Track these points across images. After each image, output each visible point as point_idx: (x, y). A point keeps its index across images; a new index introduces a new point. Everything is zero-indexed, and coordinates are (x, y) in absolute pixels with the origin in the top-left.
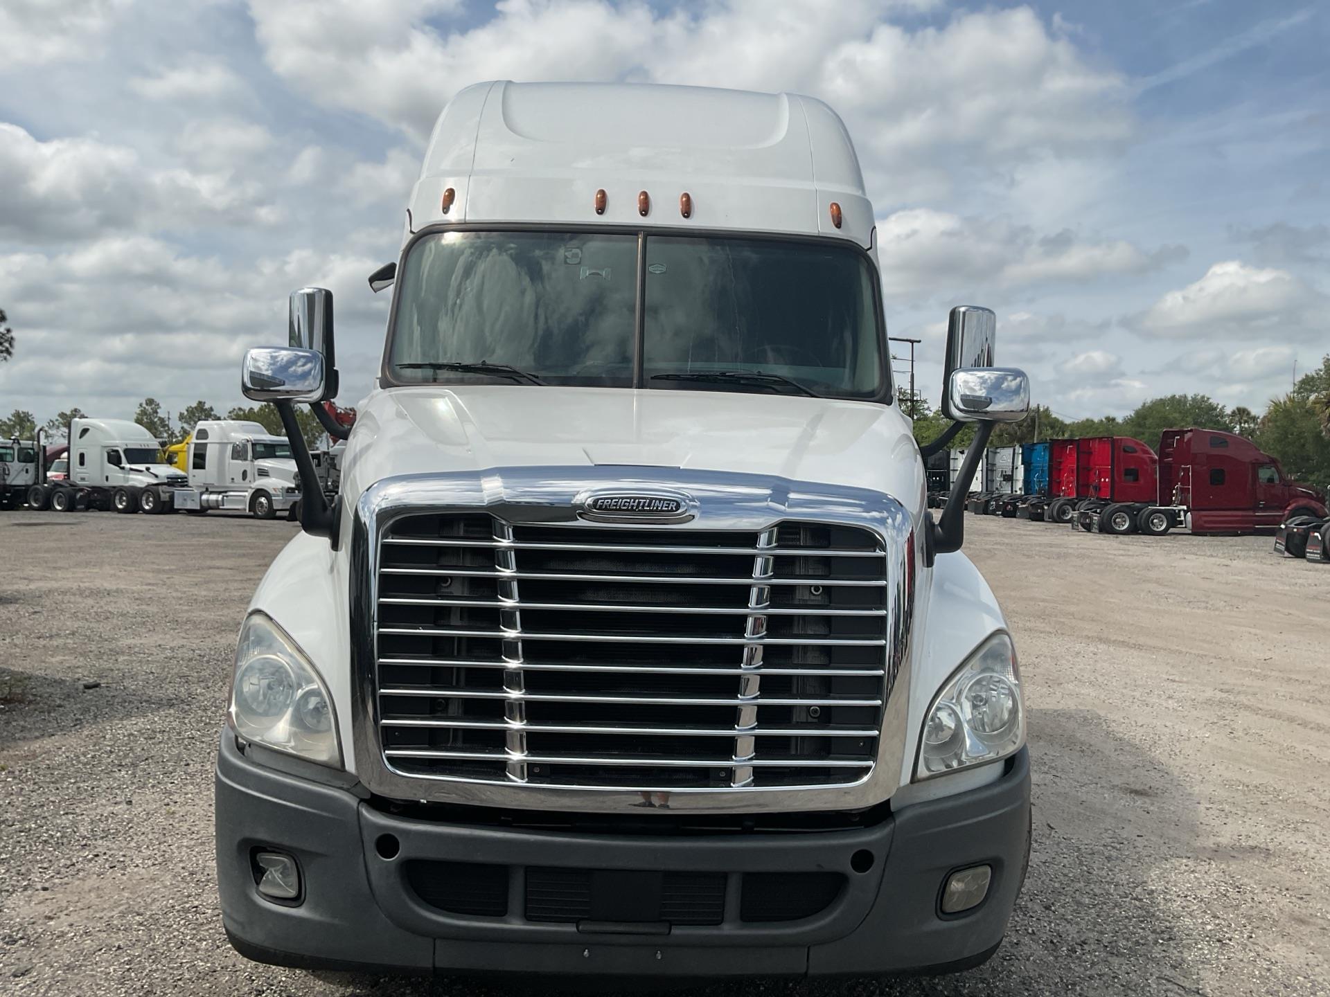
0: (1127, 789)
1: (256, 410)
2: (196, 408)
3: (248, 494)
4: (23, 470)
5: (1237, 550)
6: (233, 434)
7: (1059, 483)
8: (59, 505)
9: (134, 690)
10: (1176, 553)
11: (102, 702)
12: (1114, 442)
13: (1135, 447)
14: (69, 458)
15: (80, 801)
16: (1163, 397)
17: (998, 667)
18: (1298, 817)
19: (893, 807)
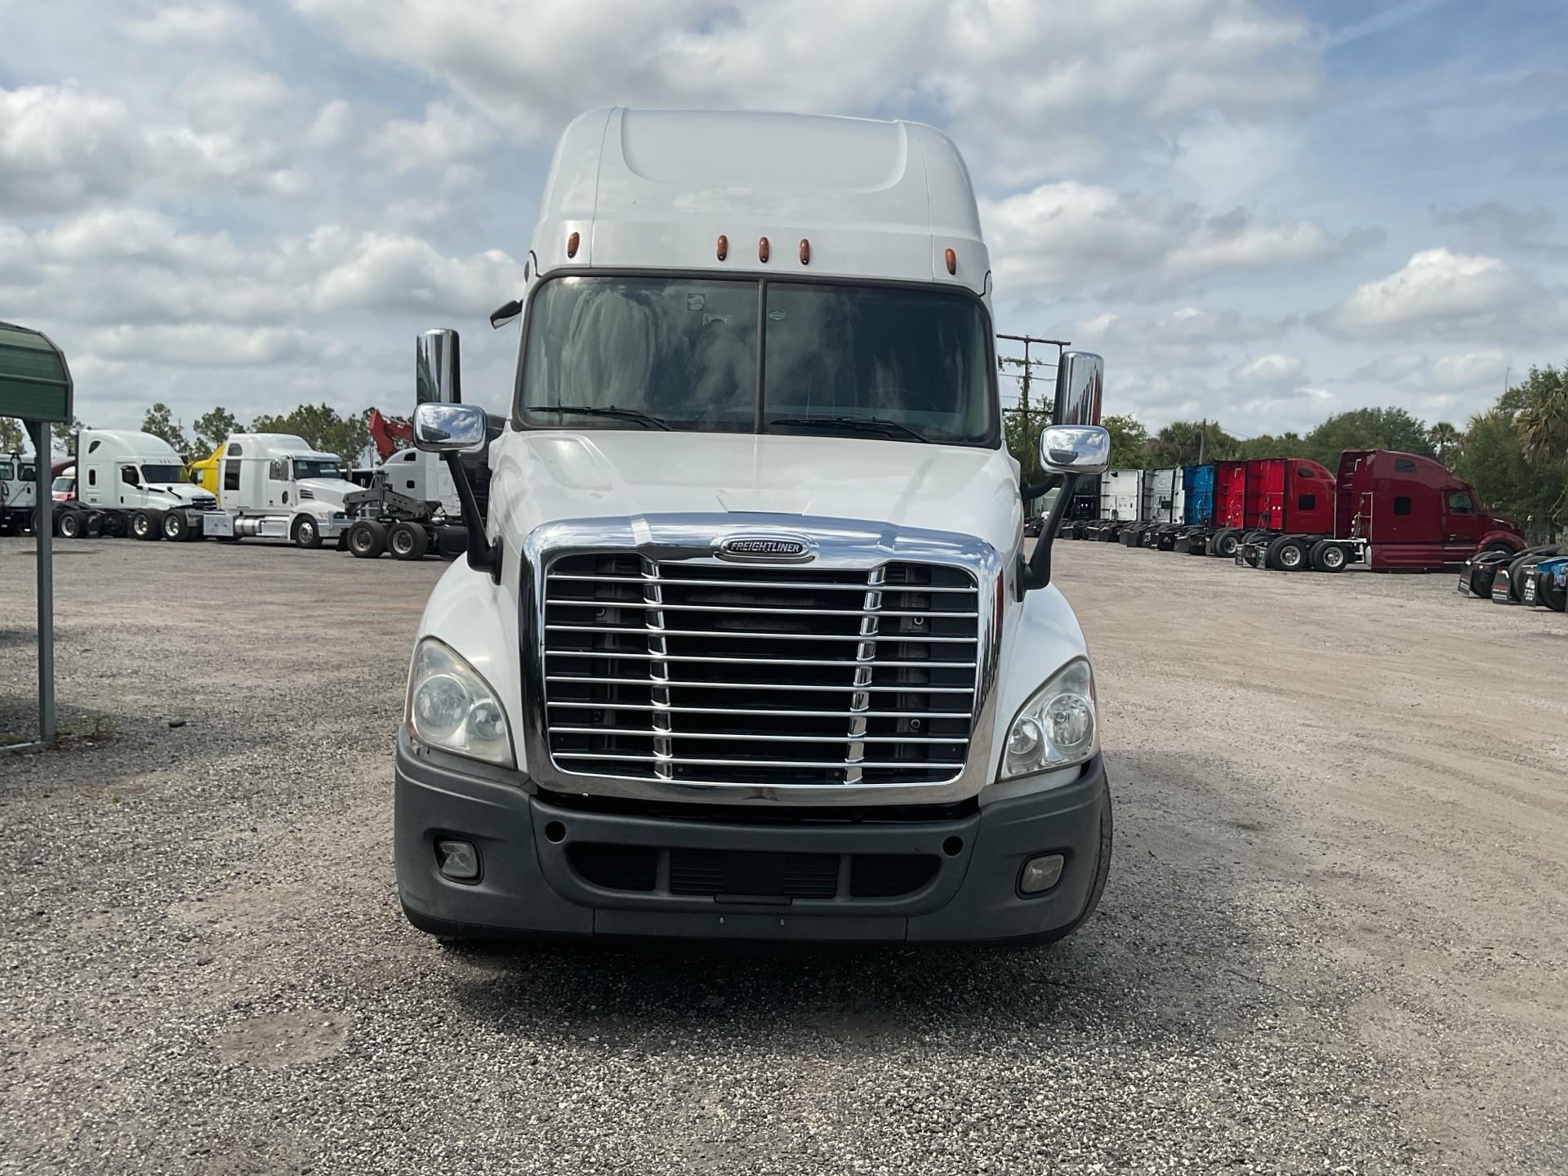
0: (1234, 824)
1: (285, 419)
2: (213, 415)
3: (289, 520)
4: (24, 490)
5: (1418, 590)
6: (270, 450)
7: (1225, 511)
8: (68, 530)
9: (222, 729)
10: (1348, 593)
11: (194, 741)
12: (1288, 465)
13: (1312, 470)
14: (77, 474)
15: (206, 828)
16: (1352, 411)
17: (1077, 688)
18: (1396, 849)
19: (981, 803)
